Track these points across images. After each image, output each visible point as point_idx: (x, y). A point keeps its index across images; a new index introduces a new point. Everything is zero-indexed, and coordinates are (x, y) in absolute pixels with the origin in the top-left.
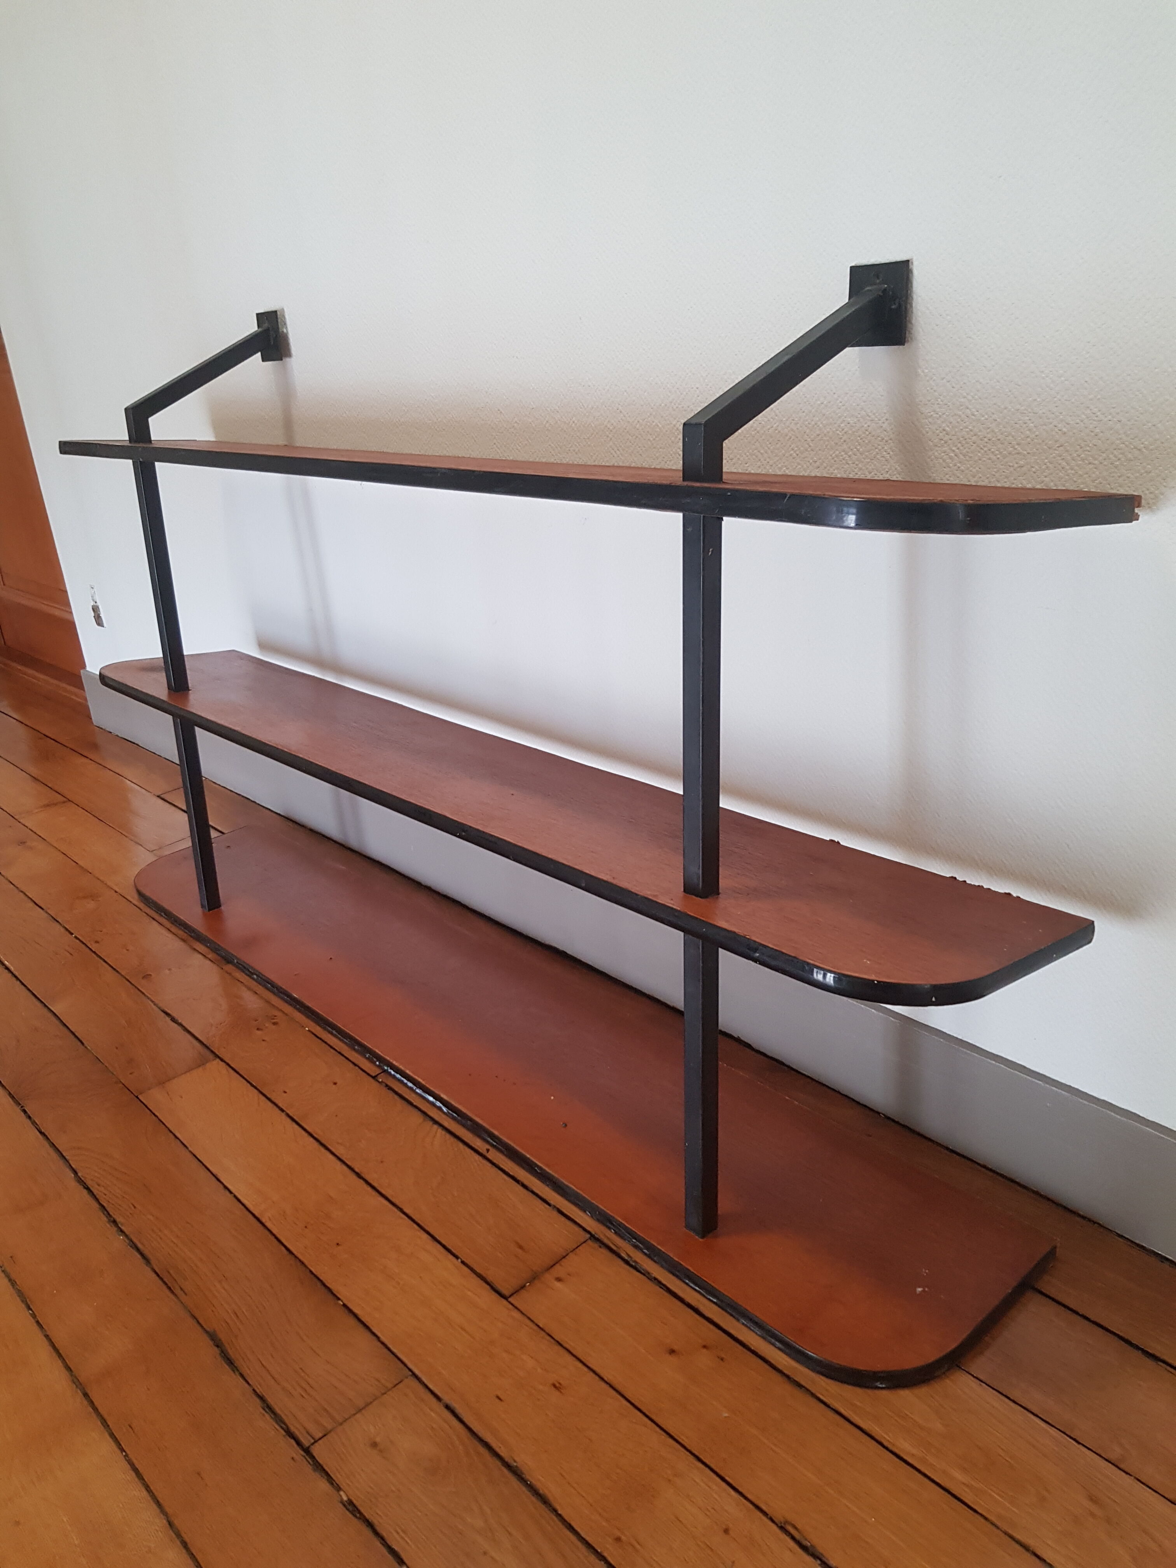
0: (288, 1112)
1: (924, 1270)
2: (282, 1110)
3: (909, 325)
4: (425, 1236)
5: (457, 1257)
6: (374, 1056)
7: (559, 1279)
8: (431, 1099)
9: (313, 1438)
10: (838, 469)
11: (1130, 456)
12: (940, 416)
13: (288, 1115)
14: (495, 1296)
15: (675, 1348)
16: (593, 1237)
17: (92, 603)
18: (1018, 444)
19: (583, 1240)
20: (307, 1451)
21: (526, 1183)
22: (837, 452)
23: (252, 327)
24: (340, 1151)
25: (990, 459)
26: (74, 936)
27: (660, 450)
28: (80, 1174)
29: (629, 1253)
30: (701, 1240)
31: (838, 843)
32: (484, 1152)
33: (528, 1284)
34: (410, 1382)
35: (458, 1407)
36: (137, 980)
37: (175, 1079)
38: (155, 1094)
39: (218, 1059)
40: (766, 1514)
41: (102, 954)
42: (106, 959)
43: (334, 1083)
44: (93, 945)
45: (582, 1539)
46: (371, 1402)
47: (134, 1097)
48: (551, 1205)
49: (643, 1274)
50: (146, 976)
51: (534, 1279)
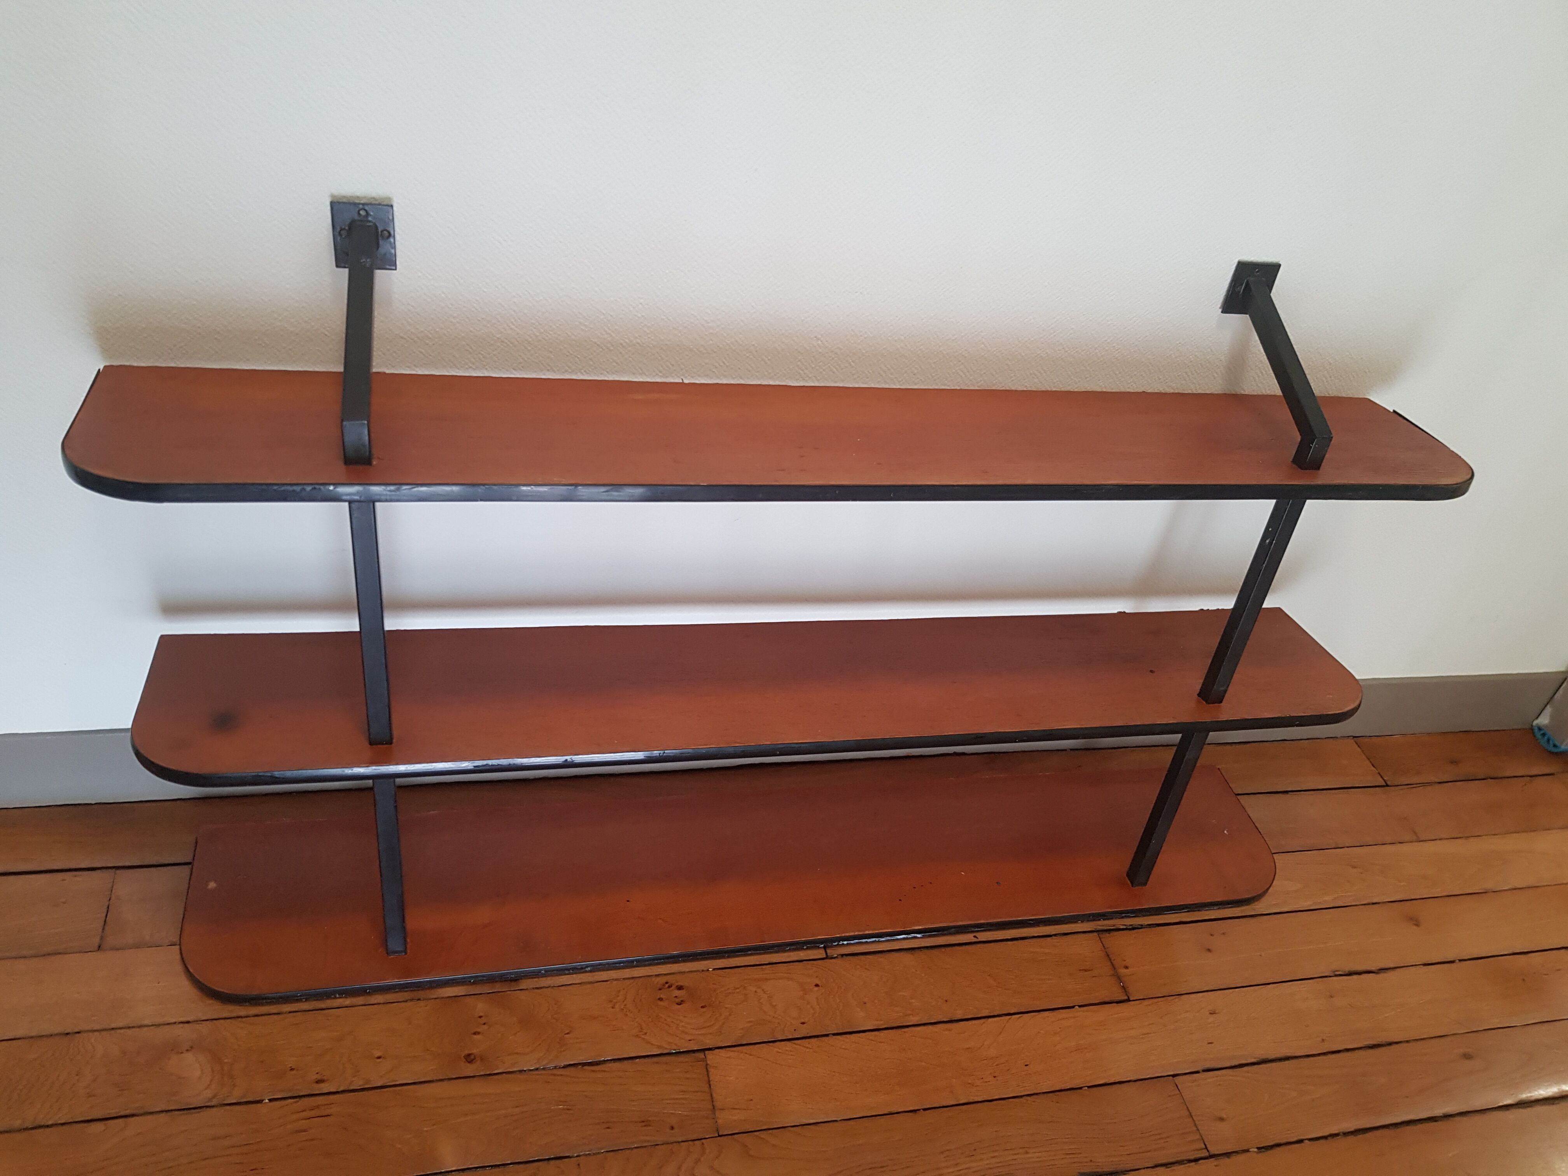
4: (1046, 1013)
5: (1073, 1007)
6: (812, 944)
7: (1126, 967)
8: (902, 937)
9: (1203, 1148)
14: (1125, 1005)
15: (1206, 947)
16: (1098, 932)
19: (1099, 938)
20: (1211, 1156)
21: (1023, 935)
24: (913, 1020)
29: (1121, 924)
32: (975, 940)
33: (1122, 983)
34: (1178, 1080)
35: (1208, 1065)
36: (470, 1069)
37: (714, 1095)
38: (729, 1119)
39: (707, 1052)
40: (1326, 977)
41: (362, 1085)
42: (379, 1084)
43: (817, 985)
44: (325, 1088)
45: (1319, 1055)
46: (1187, 1107)
47: (719, 1138)
48: (1055, 935)
49: (1141, 928)
50: (470, 1059)
51: (1119, 978)
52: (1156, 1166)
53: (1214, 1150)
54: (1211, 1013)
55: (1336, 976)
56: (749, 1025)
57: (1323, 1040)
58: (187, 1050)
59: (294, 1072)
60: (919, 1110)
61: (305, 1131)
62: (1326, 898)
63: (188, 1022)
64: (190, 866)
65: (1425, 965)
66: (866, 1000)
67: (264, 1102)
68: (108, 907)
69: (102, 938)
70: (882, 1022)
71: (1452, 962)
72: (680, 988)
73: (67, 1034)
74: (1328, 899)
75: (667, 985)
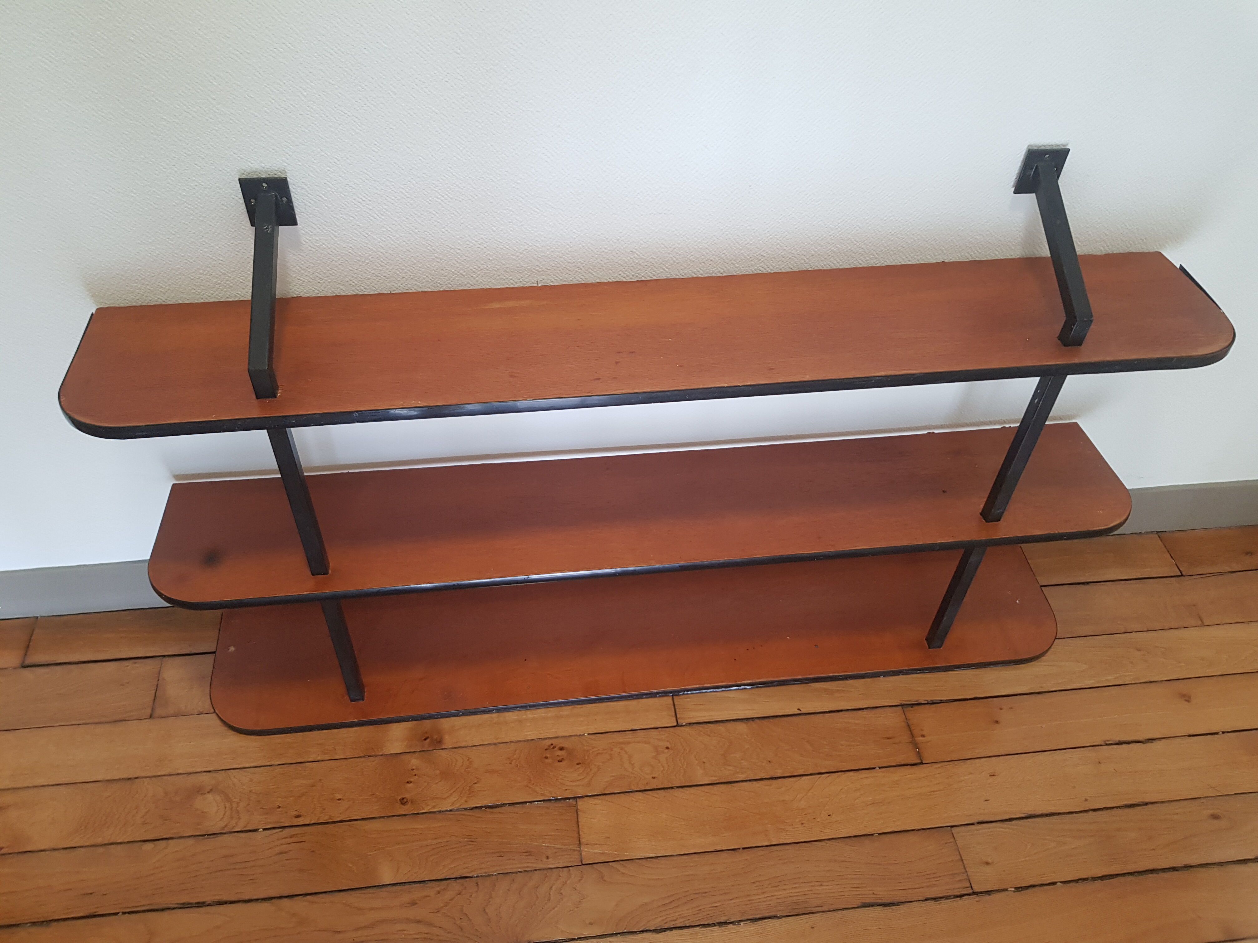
0: (677, 785)
2: (672, 788)
4: (851, 773)
5: (874, 768)
7: (923, 736)
9: (969, 887)
14: (916, 767)
16: (902, 706)
19: (902, 710)
20: (974, 893)
21: (839, 709)
24: (742, 777)
28: (651, 928)
32: (798, 712)
33: (918, 749)
34: (955, 830)
35: (981, 819)
36: (403, 810)
37: (581, 833)
38: (590, 853)
39: (578, 800)
40: (1098, 745)
41: (326, 820)
42: (339, 819)
43: (667, 748)
44: (301, 821)
45: (1081, 812)
46: (960, 853)
47: (582, 866)
48: (866, 708)
49: (941, 703)
50: (403, 802)
51: (916, 745)
52: (927, 900)
53: (977, 888)
54: (990, 776)
55: (1107, 745)
56: (612, 778)
57: (1086, 800)
58: (208, 792)
59: (280, 809)
60: (739, 849)
61: (286, 853)
62: (1109, 678)
63: (209, 772)
64: (214, 654)
65: (1190, 736)
66: (705, 760)
67: (259, 830)
68: (157, 686)
69: (153, 710)
70: (716, 778)
71: (1217, 733)
72: (561, 749)
73: (129, 779)
74: (1110, 679)
75: (552, 746)
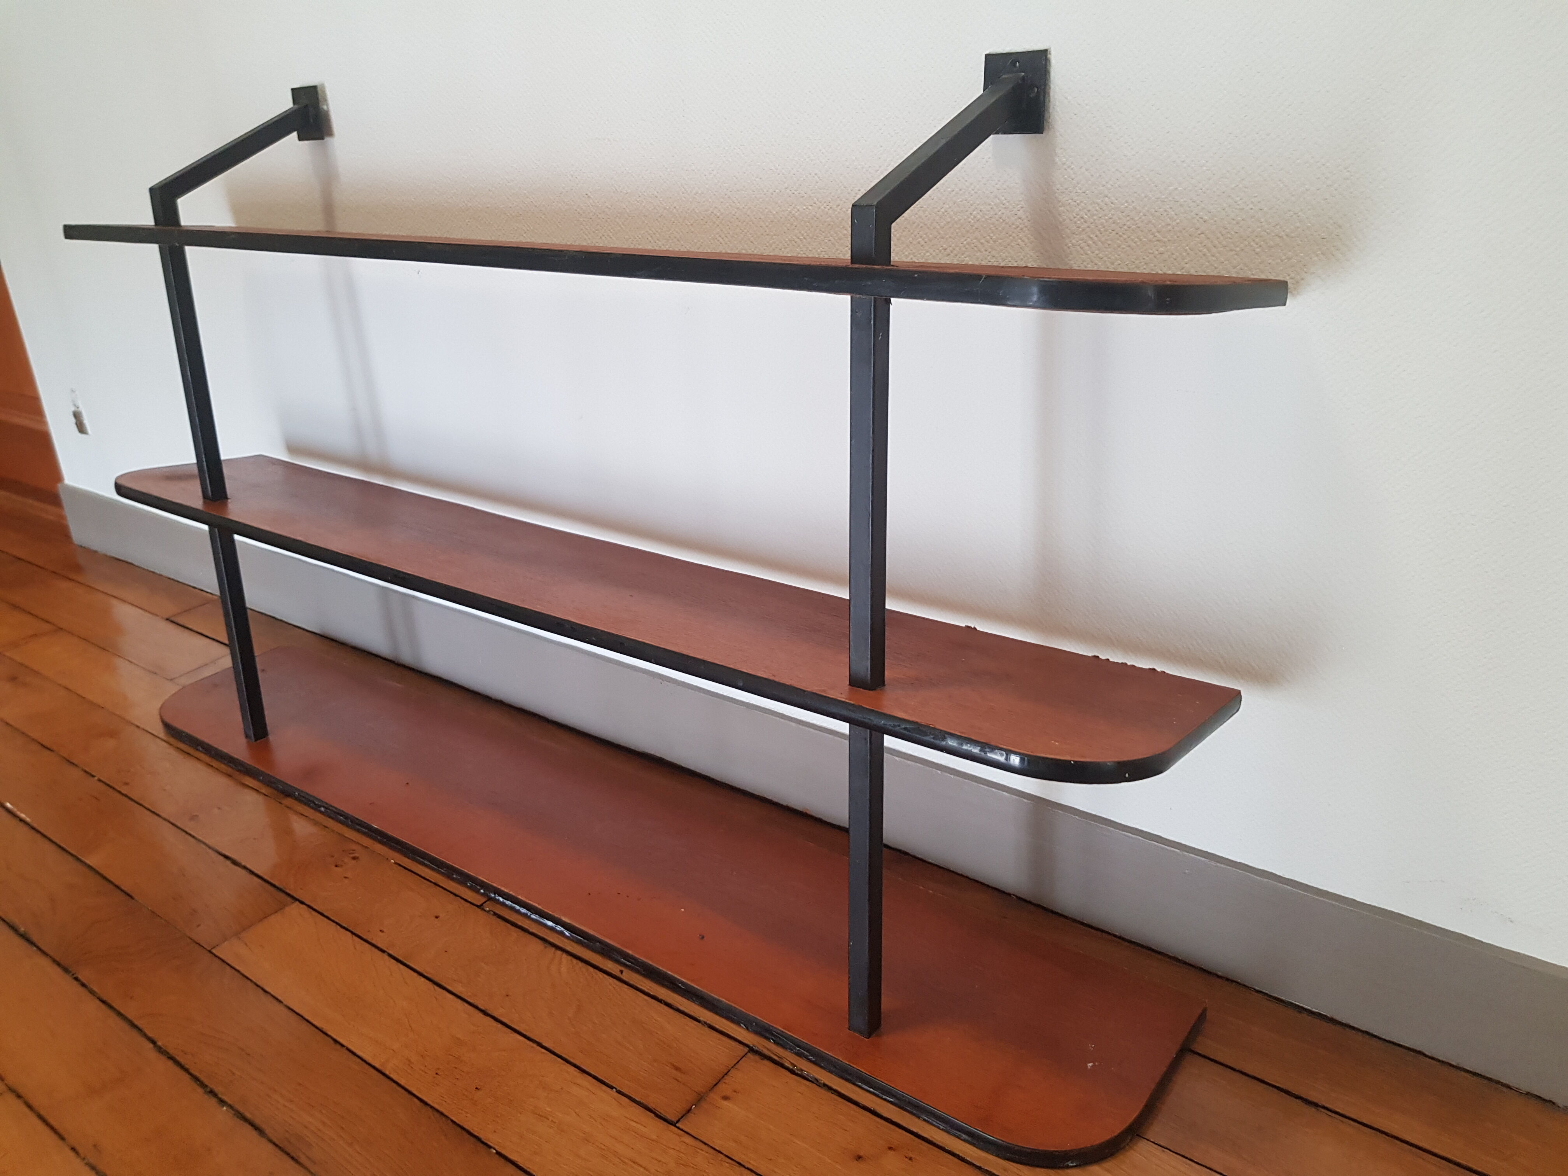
0: (390, 952)
1: (1090, 1045)
2: (383, 951)
3: (1046, 115)
4: (573, 1068)
5: (612, 1087)
6: (475, 884)
7: (726, 1098)
8: (550, 923)
10: (969, 256)
11: (1271, 243)
12: (1078, 204)
13: (390, 956)
14: (662, 1124)
15: (862, 1154)
16: (752, 1050)
17: (73, 409)
18: (1159, 232)
19: (743, 1054)
21: (669, 1001)
22: (969, 240)
23: (286, 104)
24: (458, 989)
25: (1129, 246)
26: (96, 778)
27: (774, 237)
28: (159, 1043)
29: (792, 1062)
30: (867, 1040)
31: (975, 628)
32: (618, 974)
33: (694, 1106)
36: (184, 823)
39: (295, 902)
41: (135, 798)
44: (122, 788)
50: (193, 818)
51: (699, 1100)
56: (349, 907)
63: (137, 727)
69: (180, 676)
72: (355, 858)
75: (350, 852)
